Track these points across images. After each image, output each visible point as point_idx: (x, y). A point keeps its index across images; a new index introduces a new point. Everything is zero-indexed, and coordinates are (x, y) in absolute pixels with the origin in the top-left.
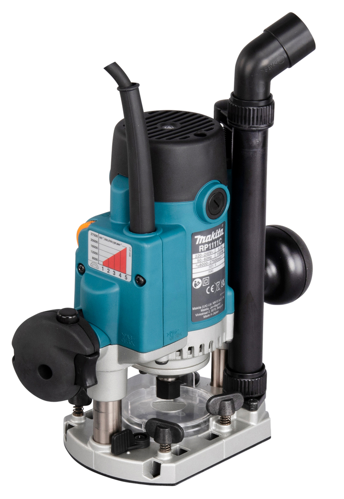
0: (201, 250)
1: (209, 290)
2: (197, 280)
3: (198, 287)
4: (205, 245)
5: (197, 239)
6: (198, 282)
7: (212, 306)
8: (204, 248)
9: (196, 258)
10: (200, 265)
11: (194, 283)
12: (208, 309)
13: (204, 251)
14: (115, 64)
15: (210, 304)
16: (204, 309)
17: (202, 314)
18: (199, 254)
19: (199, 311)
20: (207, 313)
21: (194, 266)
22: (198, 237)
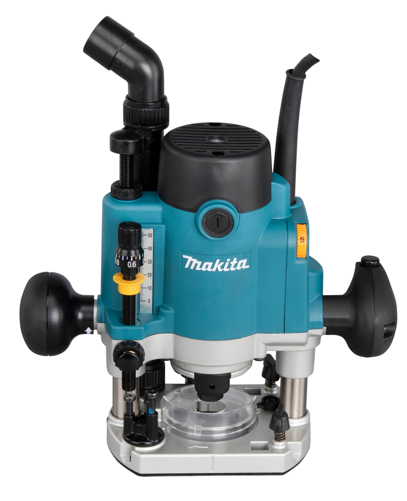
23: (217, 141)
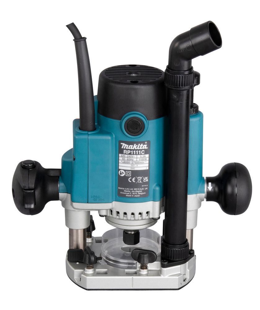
0: (125, 153)
1: (131, 180)
2: (122, 171)
3: (122, 175)
4: (128, 151)
5: (122, 145)
6: (123, 172)
7: (133, 190)
8: (127, 152)
9: (121, 157)
10: (124, 162)
11: (119, 172)
12: (130, 191)
13: (127, 154)
14: (73, 24)
15: (132, 189)
16: (126, 190)
17: (125, 193)
18: (124, 155)
19: (123, 191)
20: (129, 193)
21: (120, 161)
22: (123, 144)
23: (134, 75)
